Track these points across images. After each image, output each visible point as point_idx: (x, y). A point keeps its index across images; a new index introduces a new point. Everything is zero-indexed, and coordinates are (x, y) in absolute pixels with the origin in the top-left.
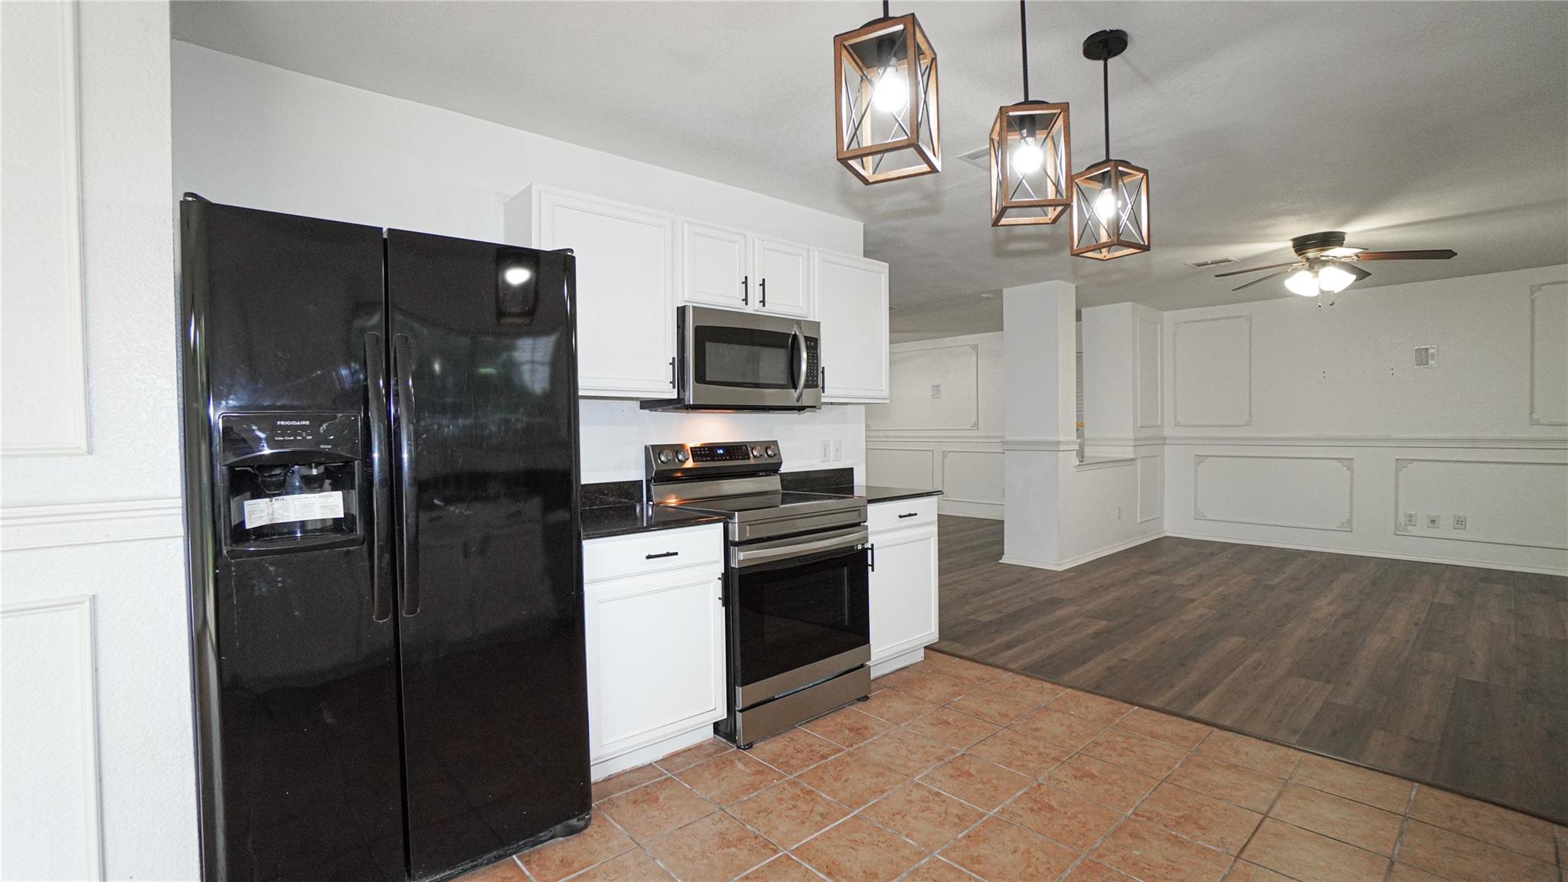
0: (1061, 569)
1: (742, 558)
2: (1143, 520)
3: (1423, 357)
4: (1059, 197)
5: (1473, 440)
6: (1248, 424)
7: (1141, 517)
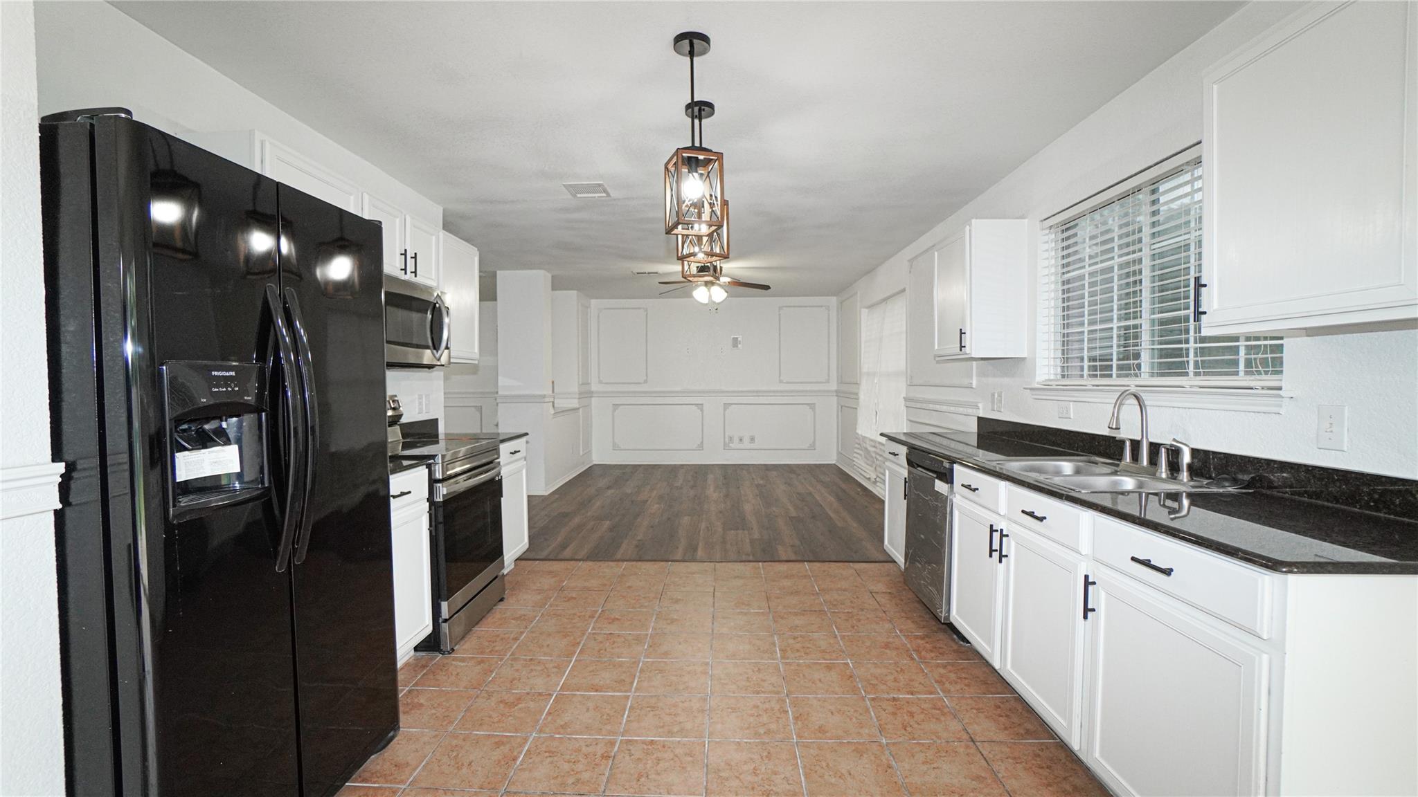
0: (546, 493)
1: (445, 493)
2: (585, 452)
3: (735, 342)
4: (723, 253)
5: (757, 392)
6: (646, 382)
7: (583, 451)
